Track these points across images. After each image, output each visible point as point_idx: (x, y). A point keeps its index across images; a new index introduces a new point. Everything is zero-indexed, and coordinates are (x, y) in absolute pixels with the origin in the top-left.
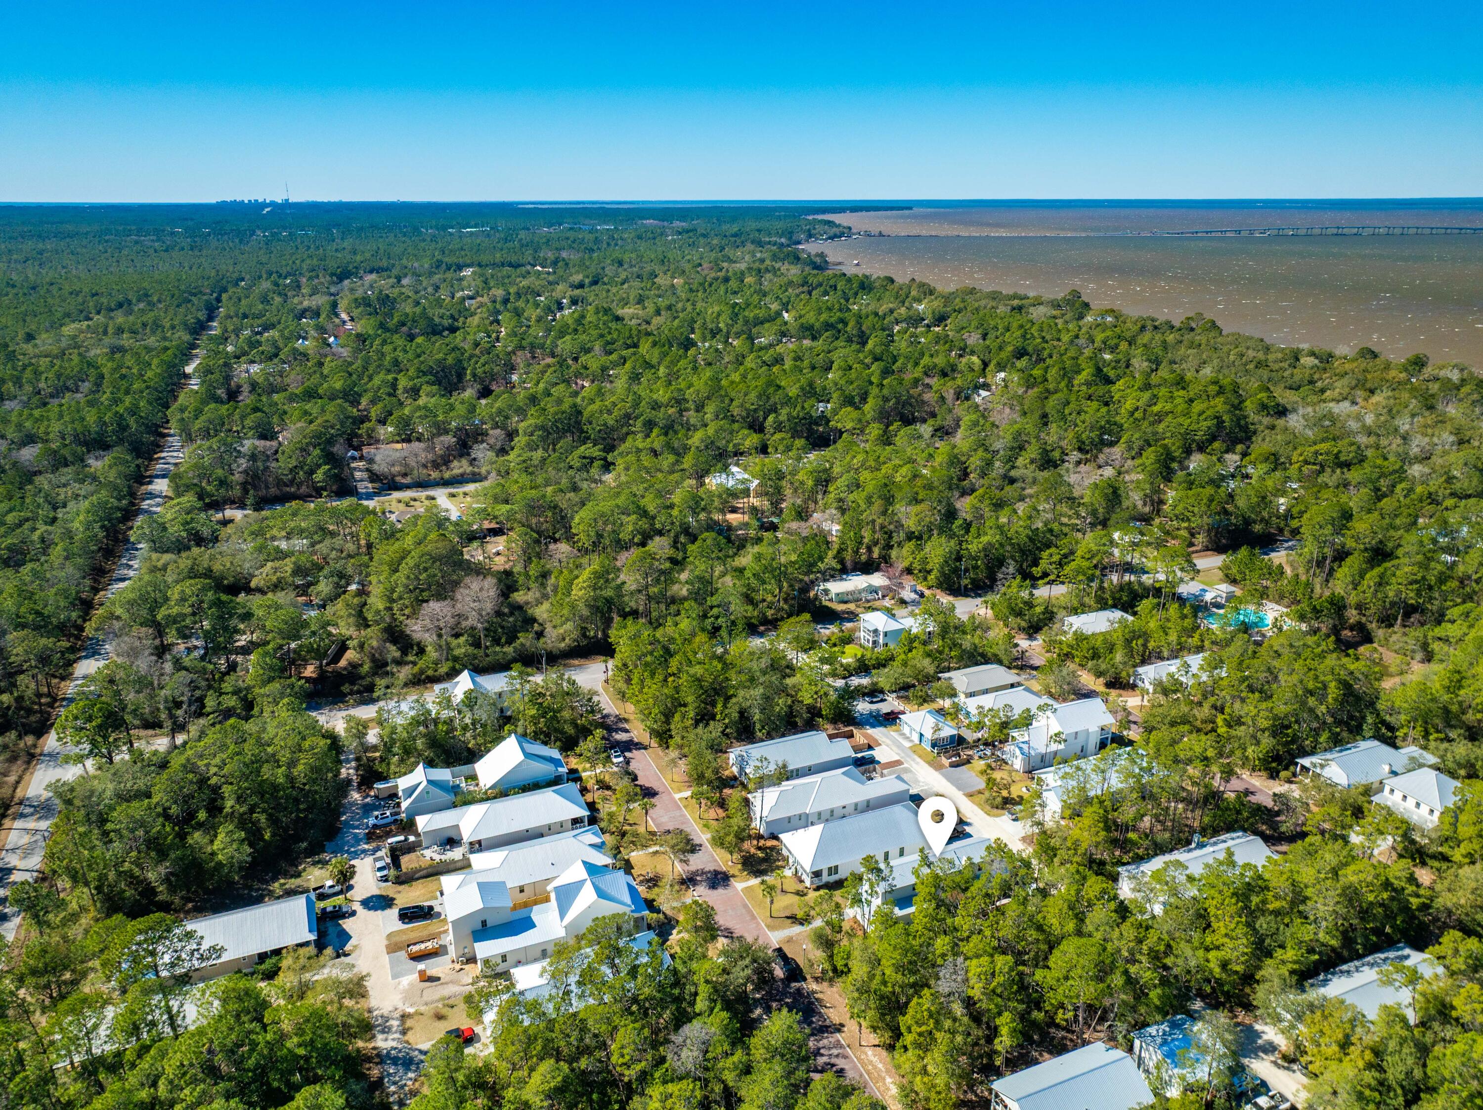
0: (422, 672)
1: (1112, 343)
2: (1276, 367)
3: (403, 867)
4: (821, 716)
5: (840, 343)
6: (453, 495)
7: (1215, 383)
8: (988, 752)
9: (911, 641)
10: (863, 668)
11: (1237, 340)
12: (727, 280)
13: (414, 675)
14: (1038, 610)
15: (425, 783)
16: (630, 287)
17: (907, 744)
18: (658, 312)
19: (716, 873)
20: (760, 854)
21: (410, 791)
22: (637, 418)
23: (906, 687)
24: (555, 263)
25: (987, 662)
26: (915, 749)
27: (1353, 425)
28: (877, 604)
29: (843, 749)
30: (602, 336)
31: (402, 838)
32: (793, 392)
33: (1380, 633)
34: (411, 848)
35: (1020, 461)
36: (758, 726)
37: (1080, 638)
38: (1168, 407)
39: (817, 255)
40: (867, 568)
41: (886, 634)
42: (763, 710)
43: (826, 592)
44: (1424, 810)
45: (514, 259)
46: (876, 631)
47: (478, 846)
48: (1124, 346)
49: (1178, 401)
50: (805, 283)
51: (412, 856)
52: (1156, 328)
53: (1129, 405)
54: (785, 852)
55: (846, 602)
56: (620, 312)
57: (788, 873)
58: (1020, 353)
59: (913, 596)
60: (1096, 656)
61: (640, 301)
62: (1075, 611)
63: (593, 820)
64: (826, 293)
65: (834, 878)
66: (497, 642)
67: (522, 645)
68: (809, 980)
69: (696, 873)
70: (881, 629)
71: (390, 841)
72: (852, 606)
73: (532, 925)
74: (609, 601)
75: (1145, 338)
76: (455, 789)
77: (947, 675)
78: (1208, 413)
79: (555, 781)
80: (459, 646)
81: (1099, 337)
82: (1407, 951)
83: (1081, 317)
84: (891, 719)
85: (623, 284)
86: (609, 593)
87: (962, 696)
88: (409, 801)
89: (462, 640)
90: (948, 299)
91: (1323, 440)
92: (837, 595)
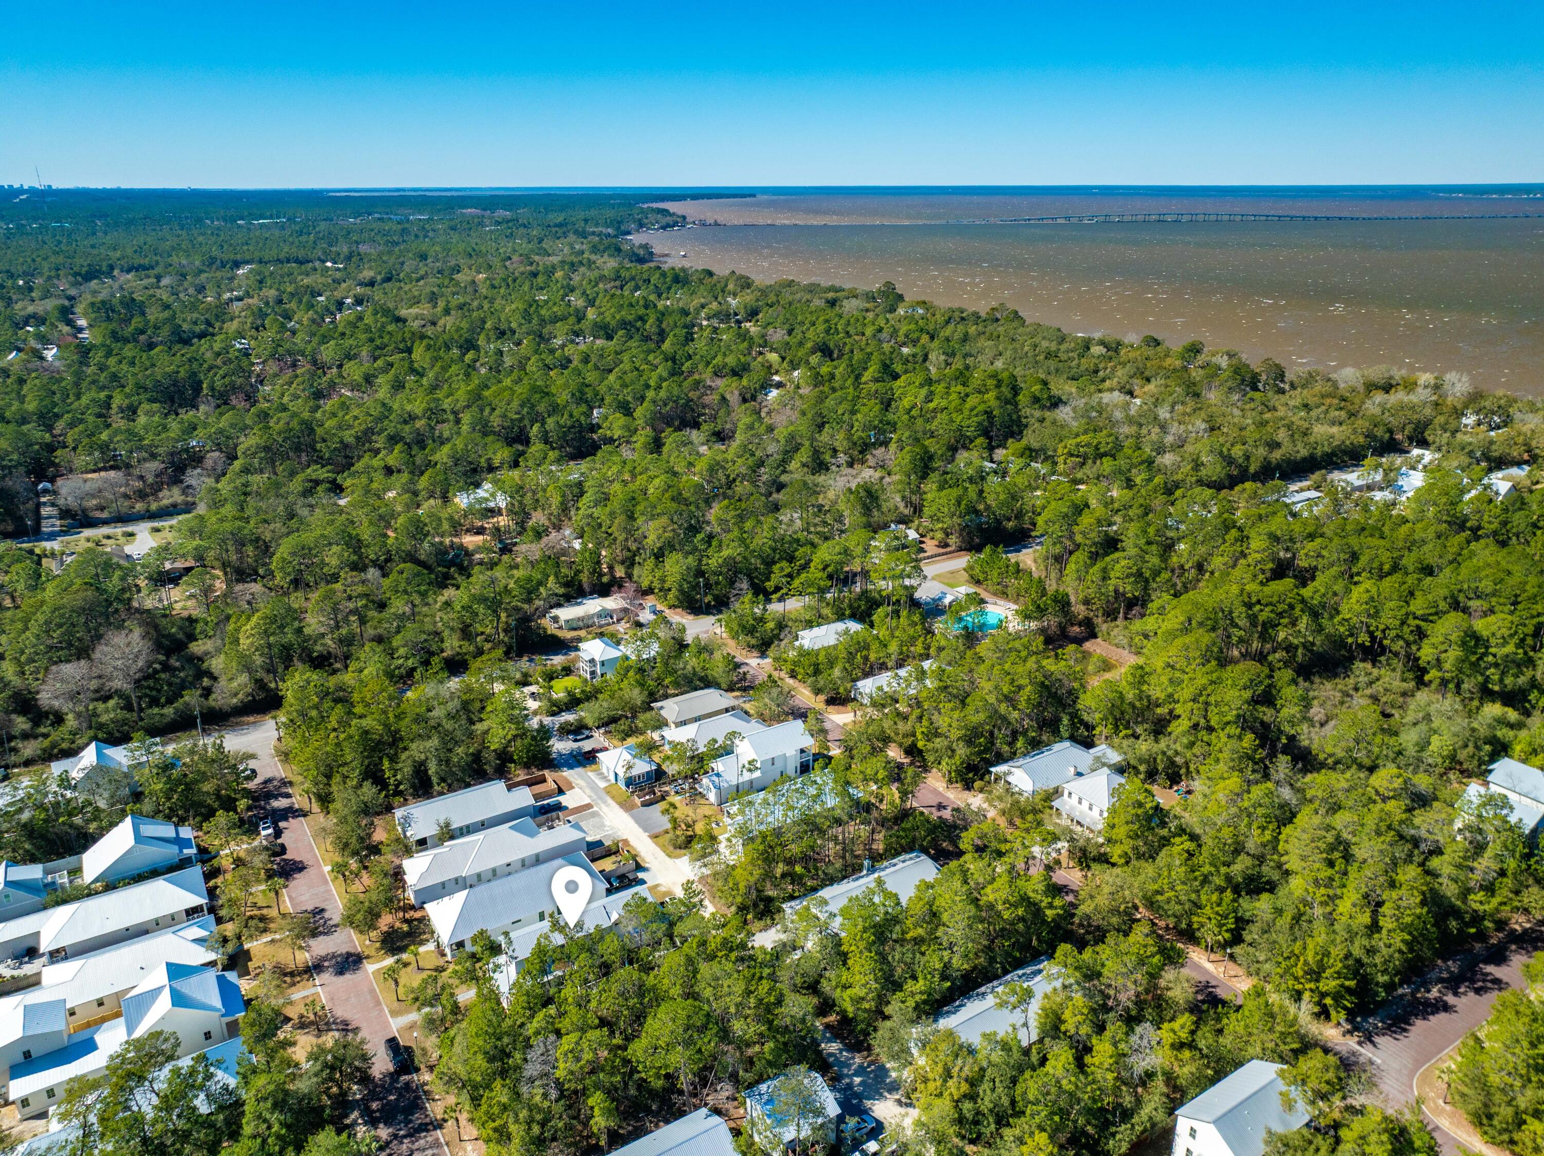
1: (914, 336)
2: (1065, 357)
5: (633, 343)
6: (156, 530)
9: (625, 670)
11: (1036, 330)
12: (535, 275)
14: (770, 625)
16: (426, 284)
18: (447, 312)
19: (349, 955)
22: (381, 433)
23: (615, 721)
24: (349, 258)
25: (704, 687)
26: (608, 790)
27: (1118, 415)
29: (524, 797)
30: (373, 340)
33: (1105, 627)
36: (435, 779)
37: (808, 654)
38: (944, 403)
39: (641, 246)
41: (604, 664)
42: (440, 762)
43: (555, 619)
44: (1096, 812)
45: (301, 254)
46: (595, 661)
48: (925, 338)
49: (954, 396)
50: (618, 277)
53: (906, 403)
55: (575, 629)
56: (403, 312)
58: (820, 349)
59: (652, 617)
60: (817, 671)
61: (433, 298)
62: (809, 624)
63: (210, 909)
64: (638, 288)
68: (422, 1070)
69: (324, 958)
70: (601, 658)
72: (579, 633)
73: (92, 1049)
74: (288, 647)
75: (949, 330)
76: (50, 888)
77: (659, 704)
78: (980, 408)
79: (175, 867)
81: (904, 329)
83: (892, 310)
84: (588, 758)
85: (418, 280)
86: (290, 636)
87: (671, 726)
89: (111, 703)
90: (764, 292)
91: (1086, 432)
92: (567, 621)
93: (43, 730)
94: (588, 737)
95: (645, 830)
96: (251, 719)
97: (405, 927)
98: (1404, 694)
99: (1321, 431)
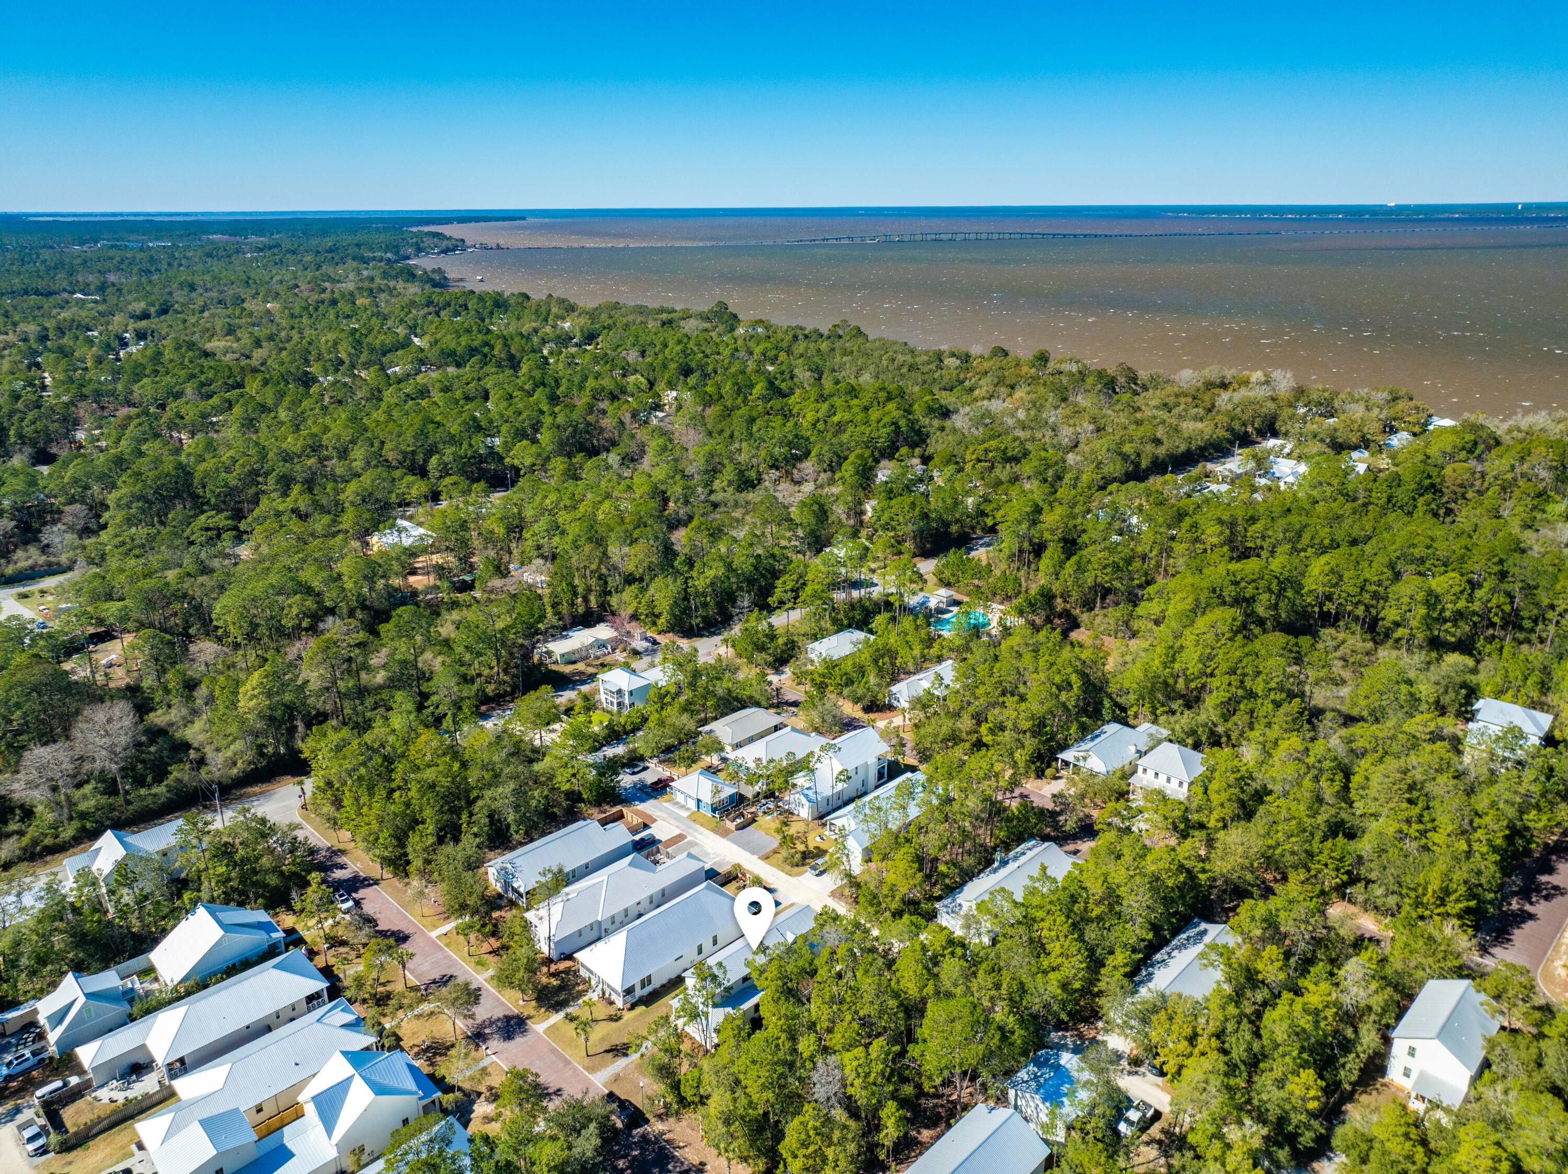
0: (35, 842)
1: (771, 354)
2: (926, 369)
3: (68, 1123)
4: (583, 801)
5: (491, 369)
6: (25, 596)
7: (882, 389)
8: (771, 806)
9: (663, 698)
10: (614, 735)
11: (885, 345)
12: (334, 302)
13: (24, 849)
14: (781, 641)
15: (82, 1000)
16: (213, 316)
17: (685, 814)
18: (258, 343)
19: (508, 1019)
20: (555, 982)
21: (58, 1018)
22: (267, 474)
23: (669, 749)
24: (102, 288)
25: (744, 707)
26: (694, 818)
27: (1010, 422)
28: (608, 659)
29: (619, 835)
30: (193, 376)
31: (59, 1084)
32: (454, 428)
33: (1084, 617)
34: (76, 1094)
35: (717, 485)
36: (513, 828)
37: (831, 665)
38: (847, 416)
39: (434, 271)
40: (588, 620)
41: (631, 693)
42: (517, 807)
43: (549, 653)
44: (1175, 783)
45: (41, 284)
46: (620, 692)
47: (180, 1067)
48: (783, 356)
49: (856, 410)
50: (429, 303)
51: (80, 1104)
52: (806, 337)
53: (810, 416)
54: (583, 972)
55: (574, 662)
56: (209, 346)
57: (594, 996)
58: (687, 371)
59: (646, 644)
60: (850, 682)
61: (230, 331)
62: (815, 638)
63: (335, 991)
64: (457, 314)
65: (648, 989)
66: (140, 782)
67: (178, 780)
68: (652, 1120)
69: (483, 1025)
70: (625, 688)
71: (39, 1093)
72: (581, 666)
73: (288, 1155)
74: (290, 709)
75: (800, 347)
76: (129, 996)
77: (707, 728)
78: (885, 420)
79: (271, 952)
80: (85, 797)
81: (758, 350)
82: (1203, 926)
83: (732, 329)
84: (660, 788)
85: (202, 312)
86: (288, 697)
87: (728, 749)
88: (60, 1029)
89: (88, 789)
90: (593, 315)
91: (989, 438)
92: (562, 655)
93: (12, 827)
94: (645, 769)
95: (753, 852)
96: (256, 789)
98: (1368, 654)
99: (1190, 427)
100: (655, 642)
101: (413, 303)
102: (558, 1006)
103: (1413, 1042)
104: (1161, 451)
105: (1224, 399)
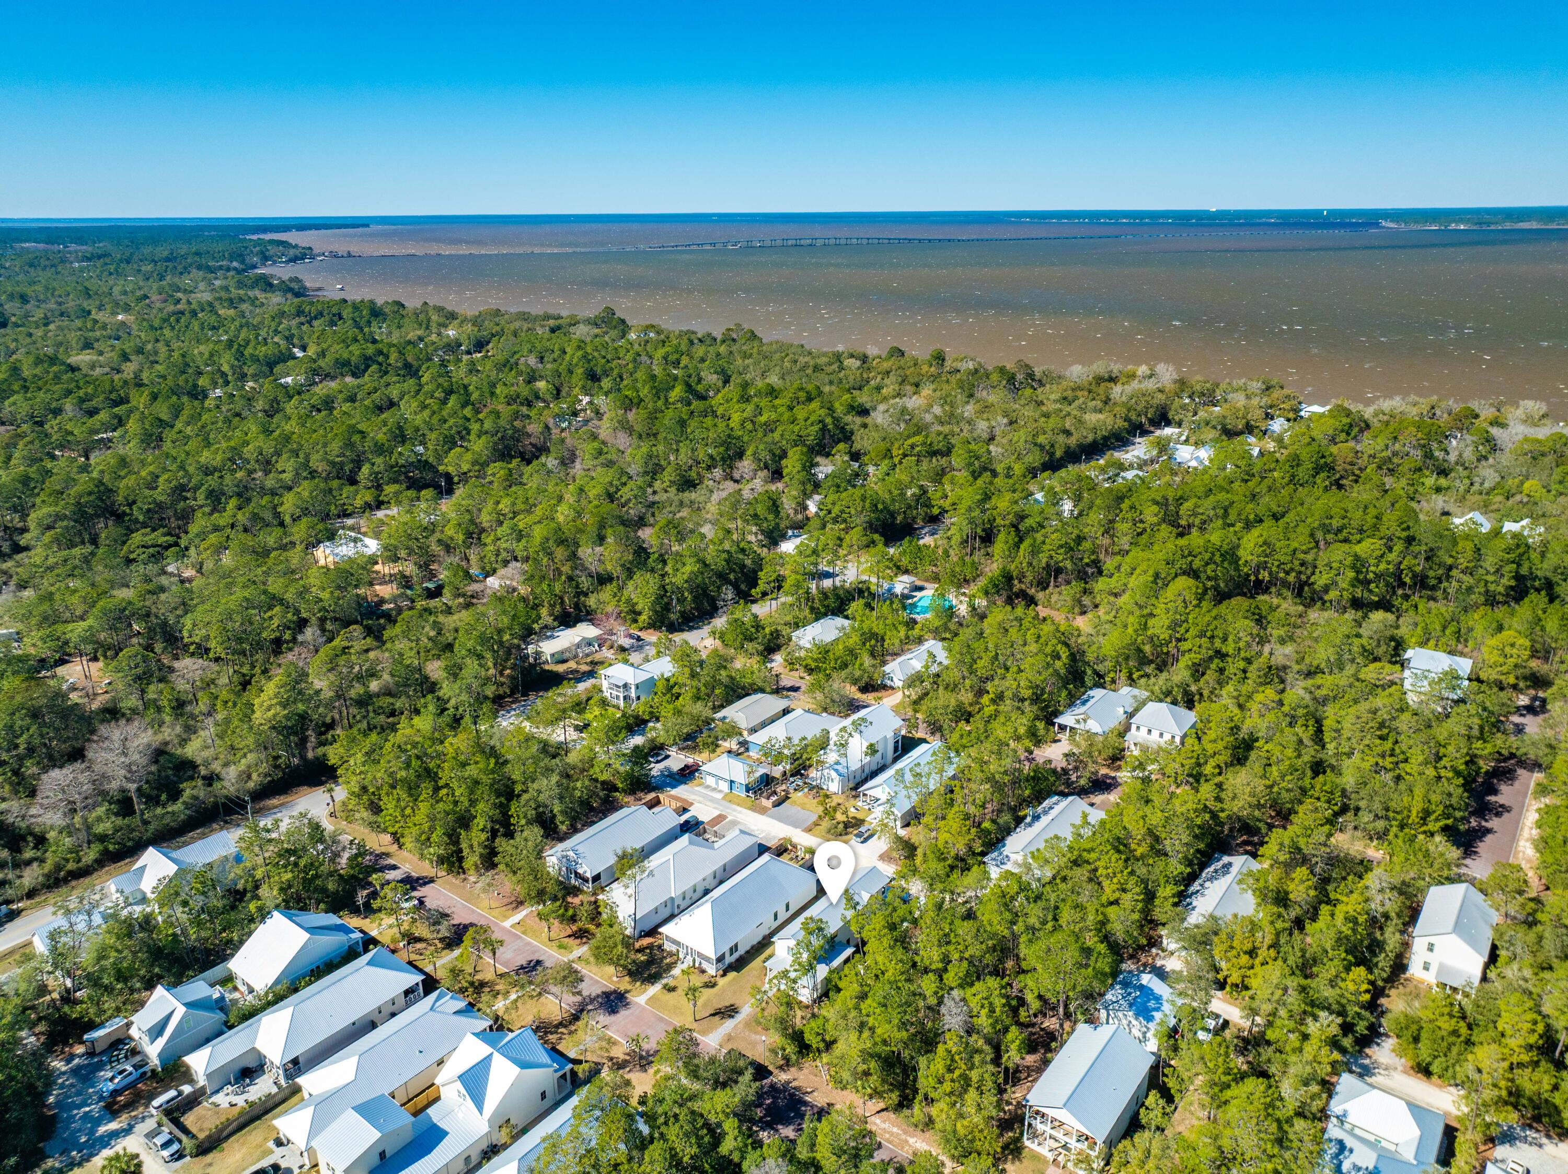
0: (58, 868)
1: (672, 358)
2: (829, 369)
3: (194, 1130)
4: (616, 789)
5: (391, 378)
7: (801, 389)
8: (800, 783)
9: (671, 689)
11: (783, 348)
12: (194, 314)
13: (47, 876)
14: (767, 630)
15: (181, 1010)
16: (60, 328)
17: (719, 796)
18: (125, 357)
19: (607, 995)
21: (157, 1031)
22: (196, 489)
23: (690, 737)
25: (748, 695)
26: (729, 798)
27: (928, 417)
28: (597, 657)
29: (667, 818)
30: (69, 392)
31: (172, 1093)
32: (381, 437)
33: (1040, 596)
34: (192, 1102)
35: (657, 485)
36: (560, 818)
37: (825, 651)
38: (774, 416)
40: (567, 620)
41: (637, 687)
42: (561, 798)
43: (538, 654)
44: (1167, 737)
46: (626, 686)
47: (296, 1067)
48: (684, 360)
49: (780, 410)
50: (299, 313)
51: (197, 1111)
52: (700, 341)
53: (736, 418)
54: (668, 946)
55: (564, 661)
56: (70, 360)
57: (684, 967)
58: (593, 377)
59: (631, 641)
60: (845, 666)
61: (88, 344)
62: (797, 626)
63: (430, 984)
64: (332, 323)
65: (736, 955)
66: (155, 802)
67: (194, 797)
68: (775, 1072)
69: (583, 1003)
70: (631, 681)
71: (156, 1103)
72: (572, 665)
73: (444, 1134)
74: (303, 718)
75: (699, 351)
76: (221, 1005)
77: (719, 715)
78: (812, 418)
79: (350, 955)
80: (99, 819)
81: (657, 355)
82: (1226, 859)
83: (624, 334)
84: (688, 774)
85: (46, 324)
86: (303, 706)
87: (745, 733)
88: (161, 1042)
90: (477, 321)
92: (553, 655)
93: (28, 854)
94: (667, 757)
95: (796, 826)
96: (274, 801)
97: (642, 958)
98: (1300, 616)
99: (1092, 418)
100: (639, 639)
101: (282, 314)
102: (653, 979)
103: (1432, 939)
104: (1073, 441)
105: (1117, 391)
